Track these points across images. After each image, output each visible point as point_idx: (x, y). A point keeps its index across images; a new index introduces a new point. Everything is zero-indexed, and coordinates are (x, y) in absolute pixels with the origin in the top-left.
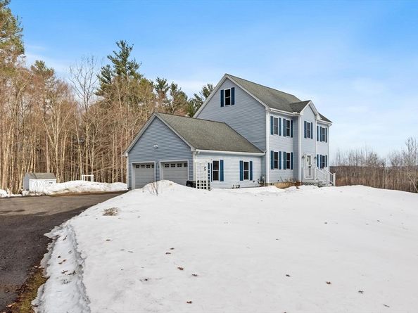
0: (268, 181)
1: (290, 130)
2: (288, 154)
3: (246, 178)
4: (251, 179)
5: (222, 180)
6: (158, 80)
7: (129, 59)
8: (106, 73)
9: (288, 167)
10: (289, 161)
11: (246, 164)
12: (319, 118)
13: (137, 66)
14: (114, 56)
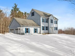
0: (41, 33)
1: (47, 21)
2: (47, 27)
3: (36, 32)
4: (37, 32)
5: (29, 33)
6: (25, 12)
7: (17, 7)
8: (12, 10)
9: (47, 30)
10: (47, 28)
11: (36, 29)
12: (54, 18)
13: (19, 9)
14: (14, 7)
